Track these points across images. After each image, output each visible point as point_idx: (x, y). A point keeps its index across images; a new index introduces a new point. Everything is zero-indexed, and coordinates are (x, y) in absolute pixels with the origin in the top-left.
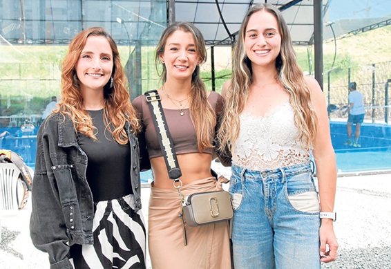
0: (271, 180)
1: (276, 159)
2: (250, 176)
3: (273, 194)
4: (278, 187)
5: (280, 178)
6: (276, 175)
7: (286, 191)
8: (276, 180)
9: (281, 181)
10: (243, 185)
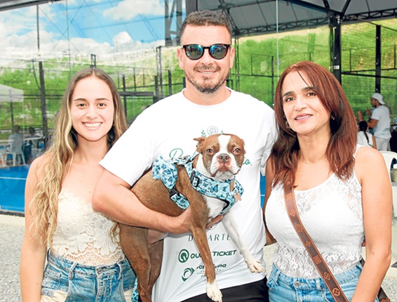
0: (106, 277)
1: (114, 252)
2: (82, 271)
3: (107, 291)
4: (114, 284)
5: (117, 274)
6: (113, 271)
7: (122, 288)
8: (112, 277)
9: (117, 278)
10: (70, 282)
